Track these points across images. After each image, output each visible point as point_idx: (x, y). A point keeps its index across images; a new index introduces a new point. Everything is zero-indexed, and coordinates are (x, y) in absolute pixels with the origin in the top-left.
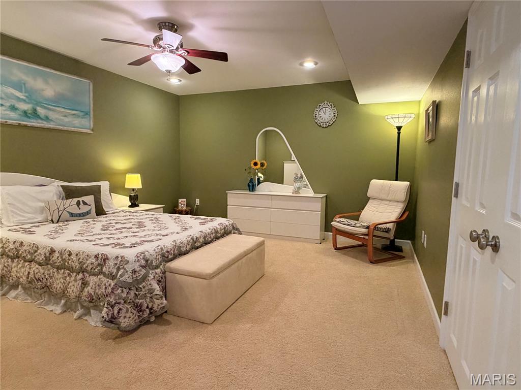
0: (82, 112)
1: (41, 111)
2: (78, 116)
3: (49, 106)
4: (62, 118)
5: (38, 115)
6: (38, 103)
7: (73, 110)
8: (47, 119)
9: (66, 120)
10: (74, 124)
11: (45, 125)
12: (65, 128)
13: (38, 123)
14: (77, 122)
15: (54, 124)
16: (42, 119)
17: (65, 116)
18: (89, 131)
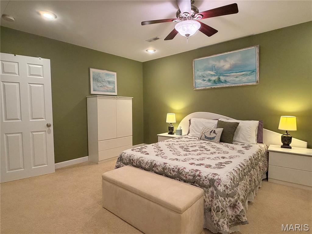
0: (249, 71)
1: (222, 78)
2: (247, 75)
3: (227, 74)
4: (235, 79)
5: (221, 81)
6: (221, 74)
7: (242, 72)
8: (226, 82)
9: (237, 79)
10: (243, 81)
11: (225, 85)
12: (236, 85)
13: (221, 85)
14: (245, 79)
15: (229, 84)
16: (223, 83)
17: (237, 77)
18: (255, 83)
